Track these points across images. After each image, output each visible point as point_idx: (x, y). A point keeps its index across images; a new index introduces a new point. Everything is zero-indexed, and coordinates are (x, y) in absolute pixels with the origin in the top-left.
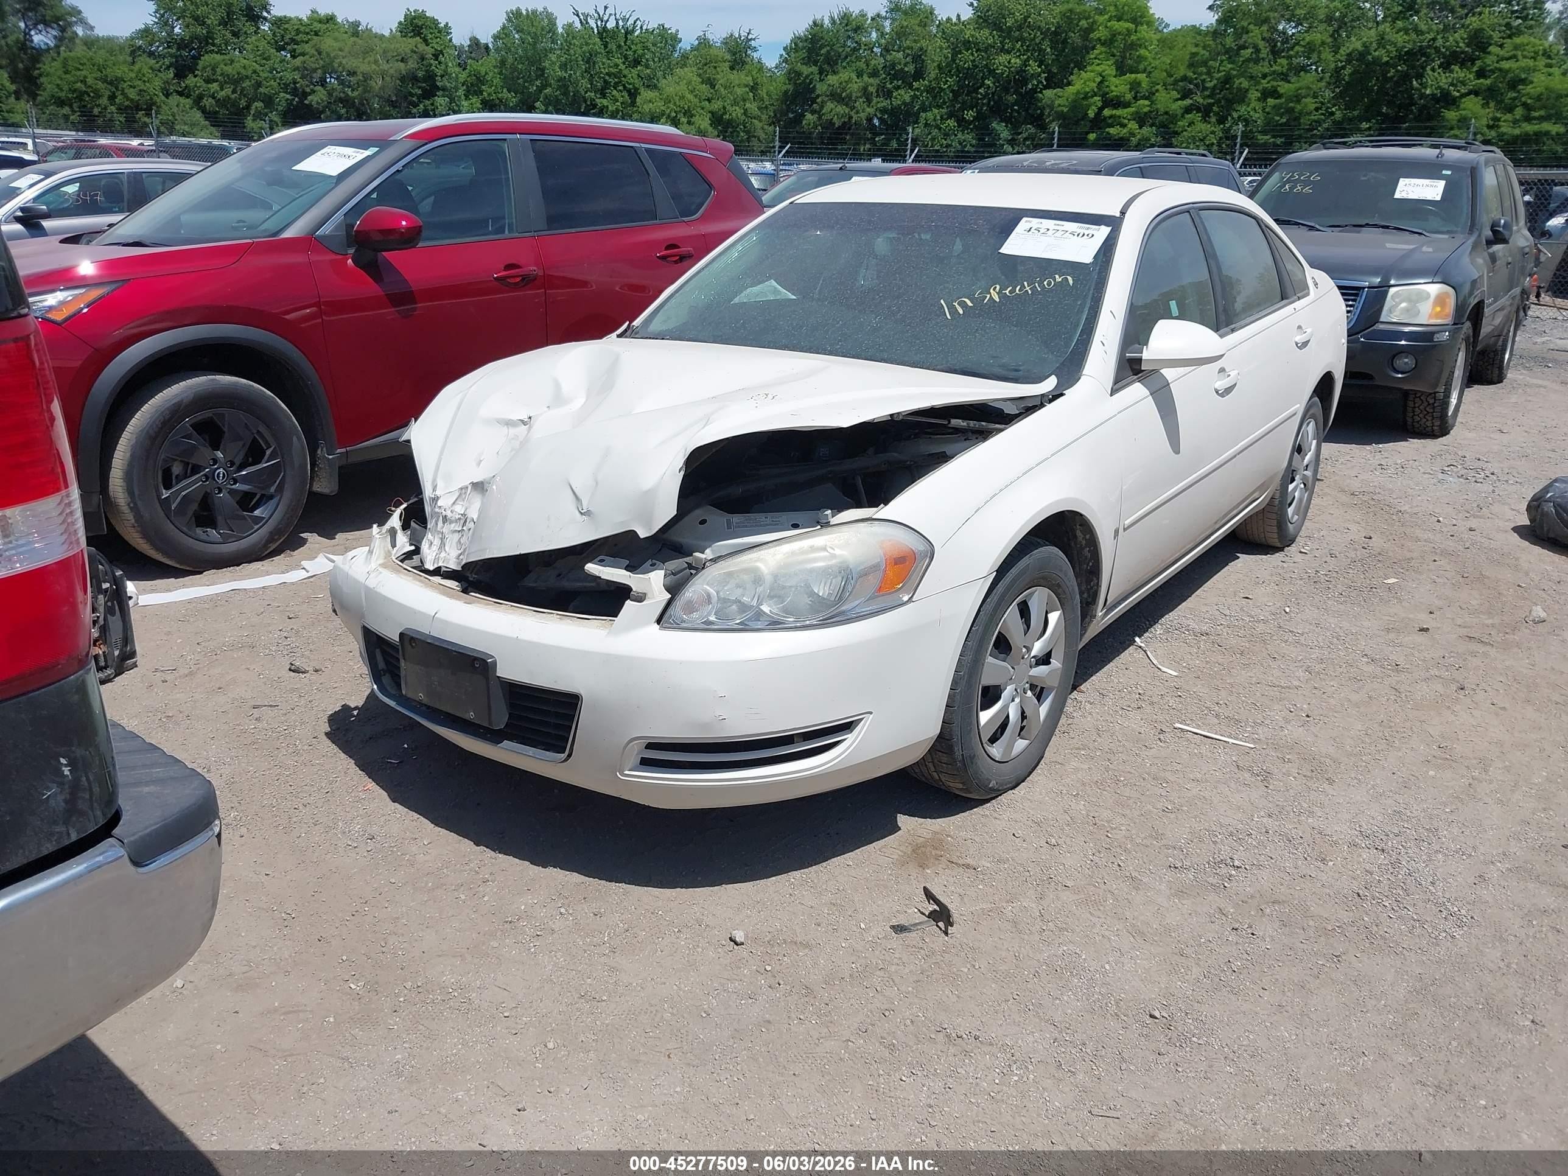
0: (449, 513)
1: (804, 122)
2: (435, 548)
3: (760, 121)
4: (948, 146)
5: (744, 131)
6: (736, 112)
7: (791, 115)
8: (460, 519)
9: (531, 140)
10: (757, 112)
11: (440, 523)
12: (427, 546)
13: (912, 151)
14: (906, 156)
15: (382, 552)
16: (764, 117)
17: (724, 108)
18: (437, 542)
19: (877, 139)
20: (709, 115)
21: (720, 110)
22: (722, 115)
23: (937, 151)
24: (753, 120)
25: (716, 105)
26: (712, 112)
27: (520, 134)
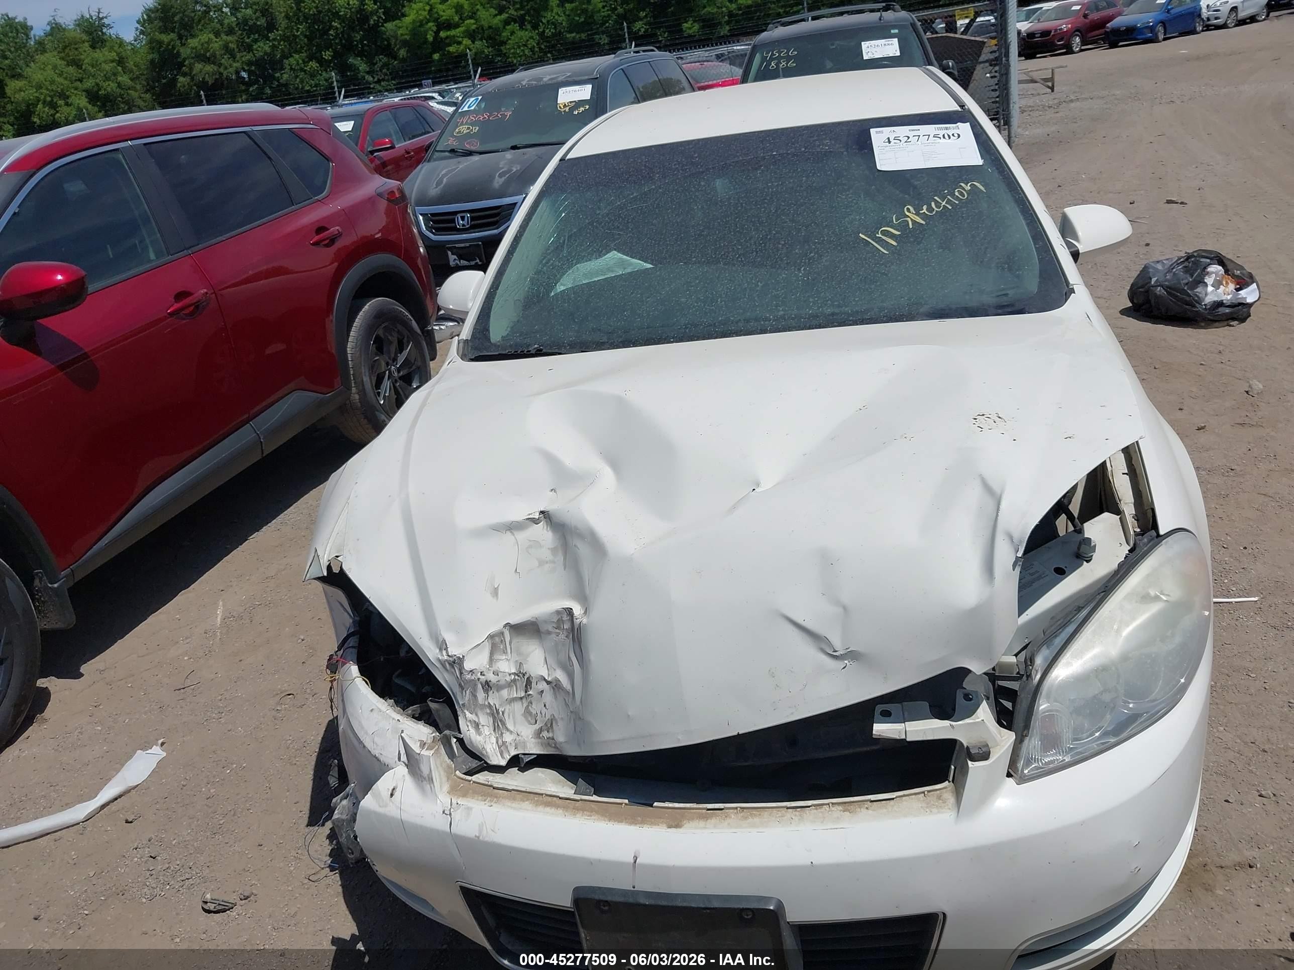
0: (491, 677)
1: (179, 85)
2: (487, 731)
3: (136, 91)
4: (316, 86)
5: (123, 103)
6: (110, 87)
7: (164, 81)
8: (514, 681)
9: (145, 144)
10: (130, 83)
11: (481, 695)
12: (472, 731)
13: (340, 93)
14: (336, 98)
15: (442, 773)
16: (138, 87)
17: (97, 85)
18: (484, 720)
19: (251, 89)
20: (84, 93)
21: (93, 87)
22: (97, 92)
23: (308, 91)
24: (129, 91)
25: (89, 84)
26: (86, 91)
27: (131, 140)
